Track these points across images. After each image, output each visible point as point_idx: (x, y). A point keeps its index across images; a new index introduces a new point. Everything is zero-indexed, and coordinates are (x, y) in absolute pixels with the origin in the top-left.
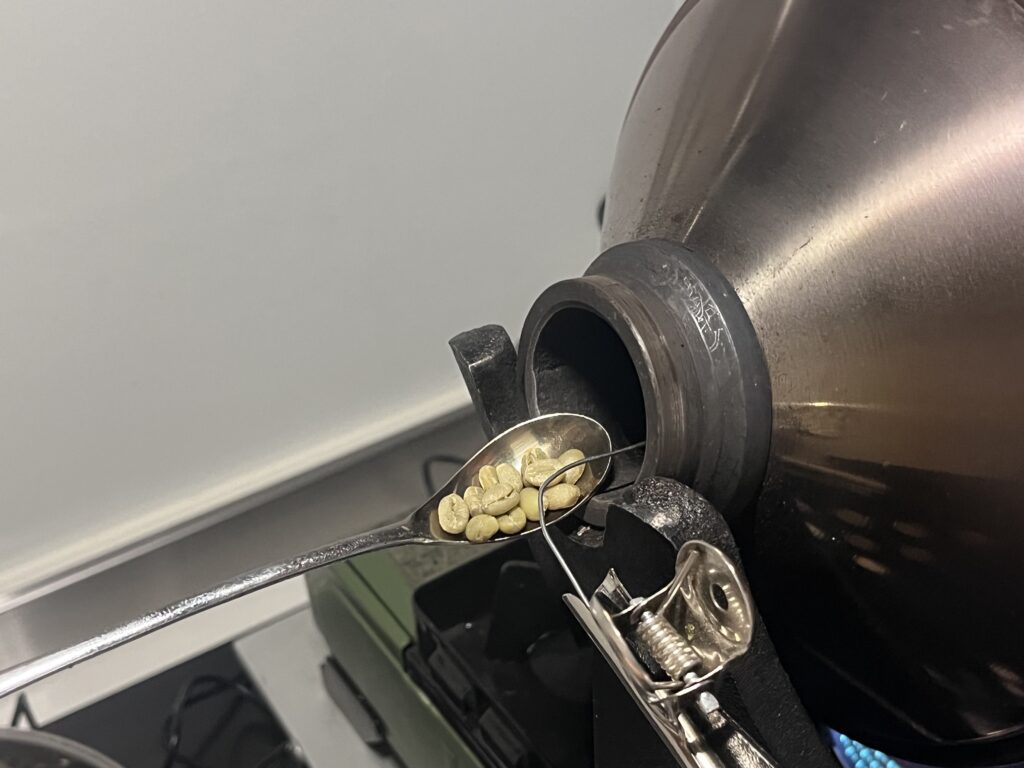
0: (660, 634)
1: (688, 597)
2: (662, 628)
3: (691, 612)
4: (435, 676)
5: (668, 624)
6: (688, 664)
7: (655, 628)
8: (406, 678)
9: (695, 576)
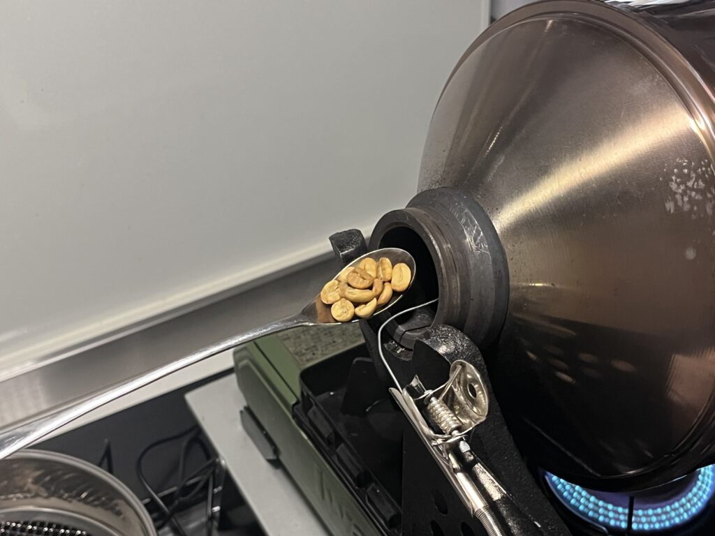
0: (440, 409)
1: (455, 390)
2: (441, 407)
3: (457, 399)
4: (310, 421)
5: (444, 405)
6: (454, 426)
7: (437, 406)
8: (293, 422)
9: (460, 379)
